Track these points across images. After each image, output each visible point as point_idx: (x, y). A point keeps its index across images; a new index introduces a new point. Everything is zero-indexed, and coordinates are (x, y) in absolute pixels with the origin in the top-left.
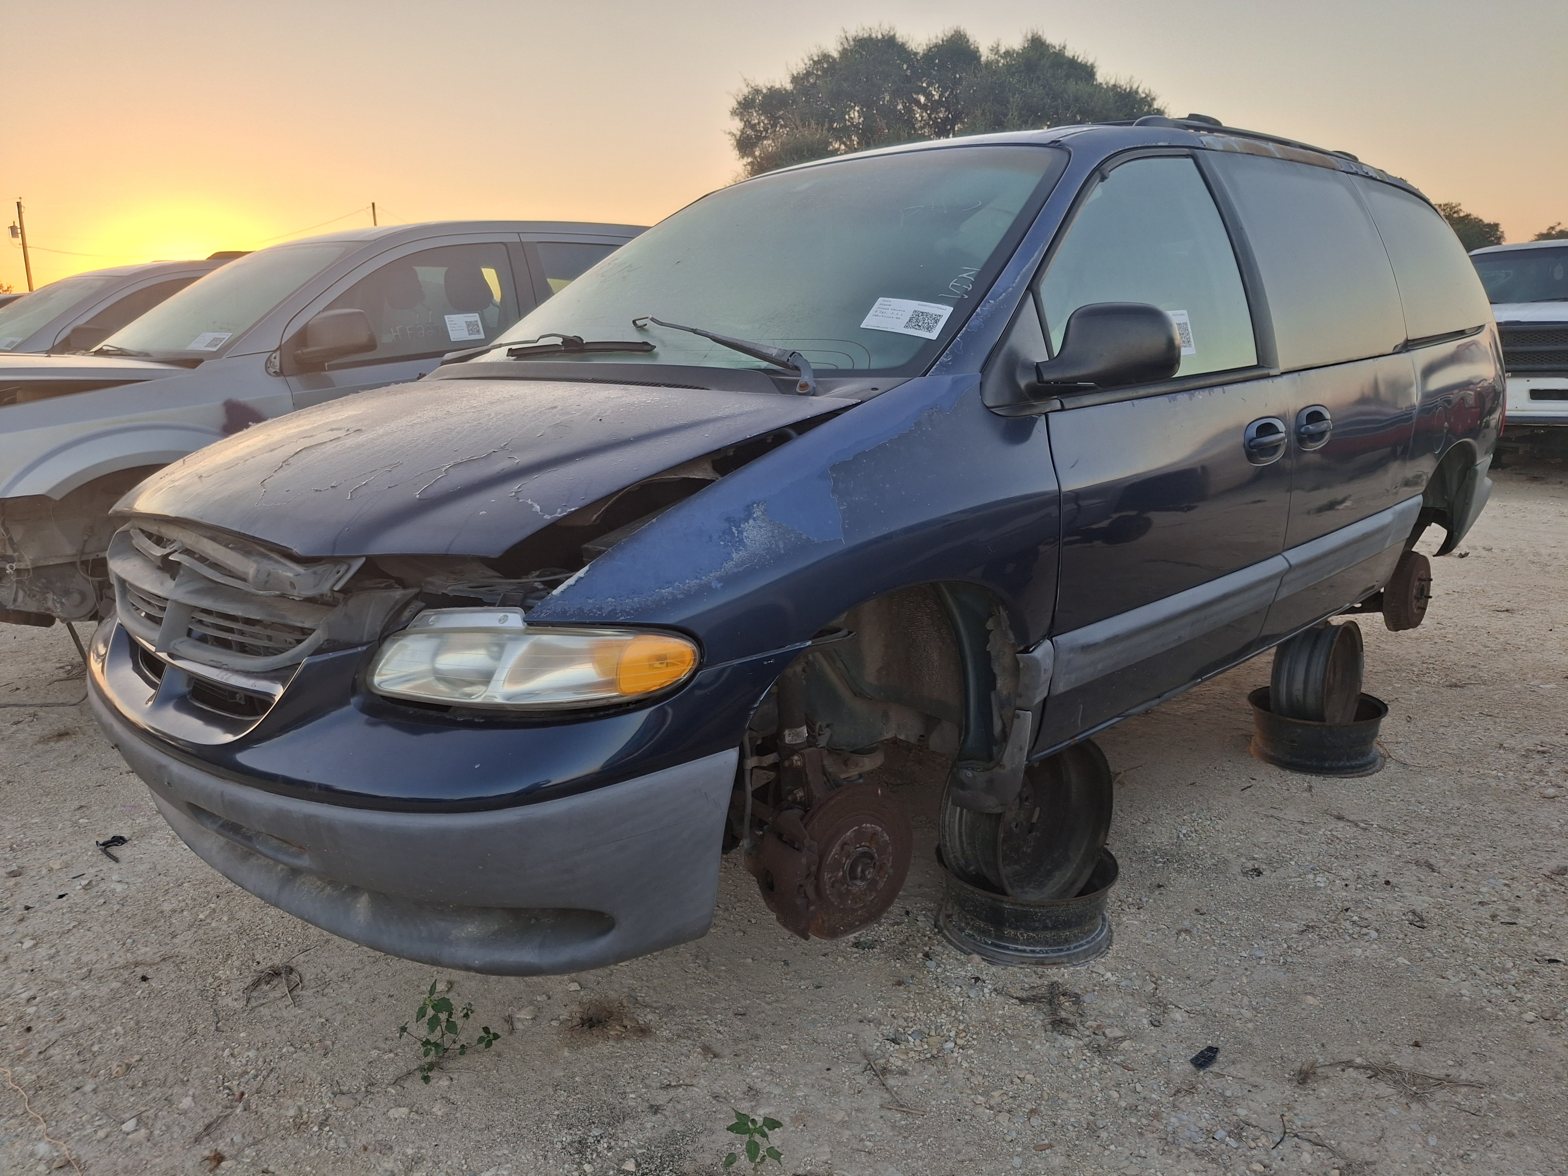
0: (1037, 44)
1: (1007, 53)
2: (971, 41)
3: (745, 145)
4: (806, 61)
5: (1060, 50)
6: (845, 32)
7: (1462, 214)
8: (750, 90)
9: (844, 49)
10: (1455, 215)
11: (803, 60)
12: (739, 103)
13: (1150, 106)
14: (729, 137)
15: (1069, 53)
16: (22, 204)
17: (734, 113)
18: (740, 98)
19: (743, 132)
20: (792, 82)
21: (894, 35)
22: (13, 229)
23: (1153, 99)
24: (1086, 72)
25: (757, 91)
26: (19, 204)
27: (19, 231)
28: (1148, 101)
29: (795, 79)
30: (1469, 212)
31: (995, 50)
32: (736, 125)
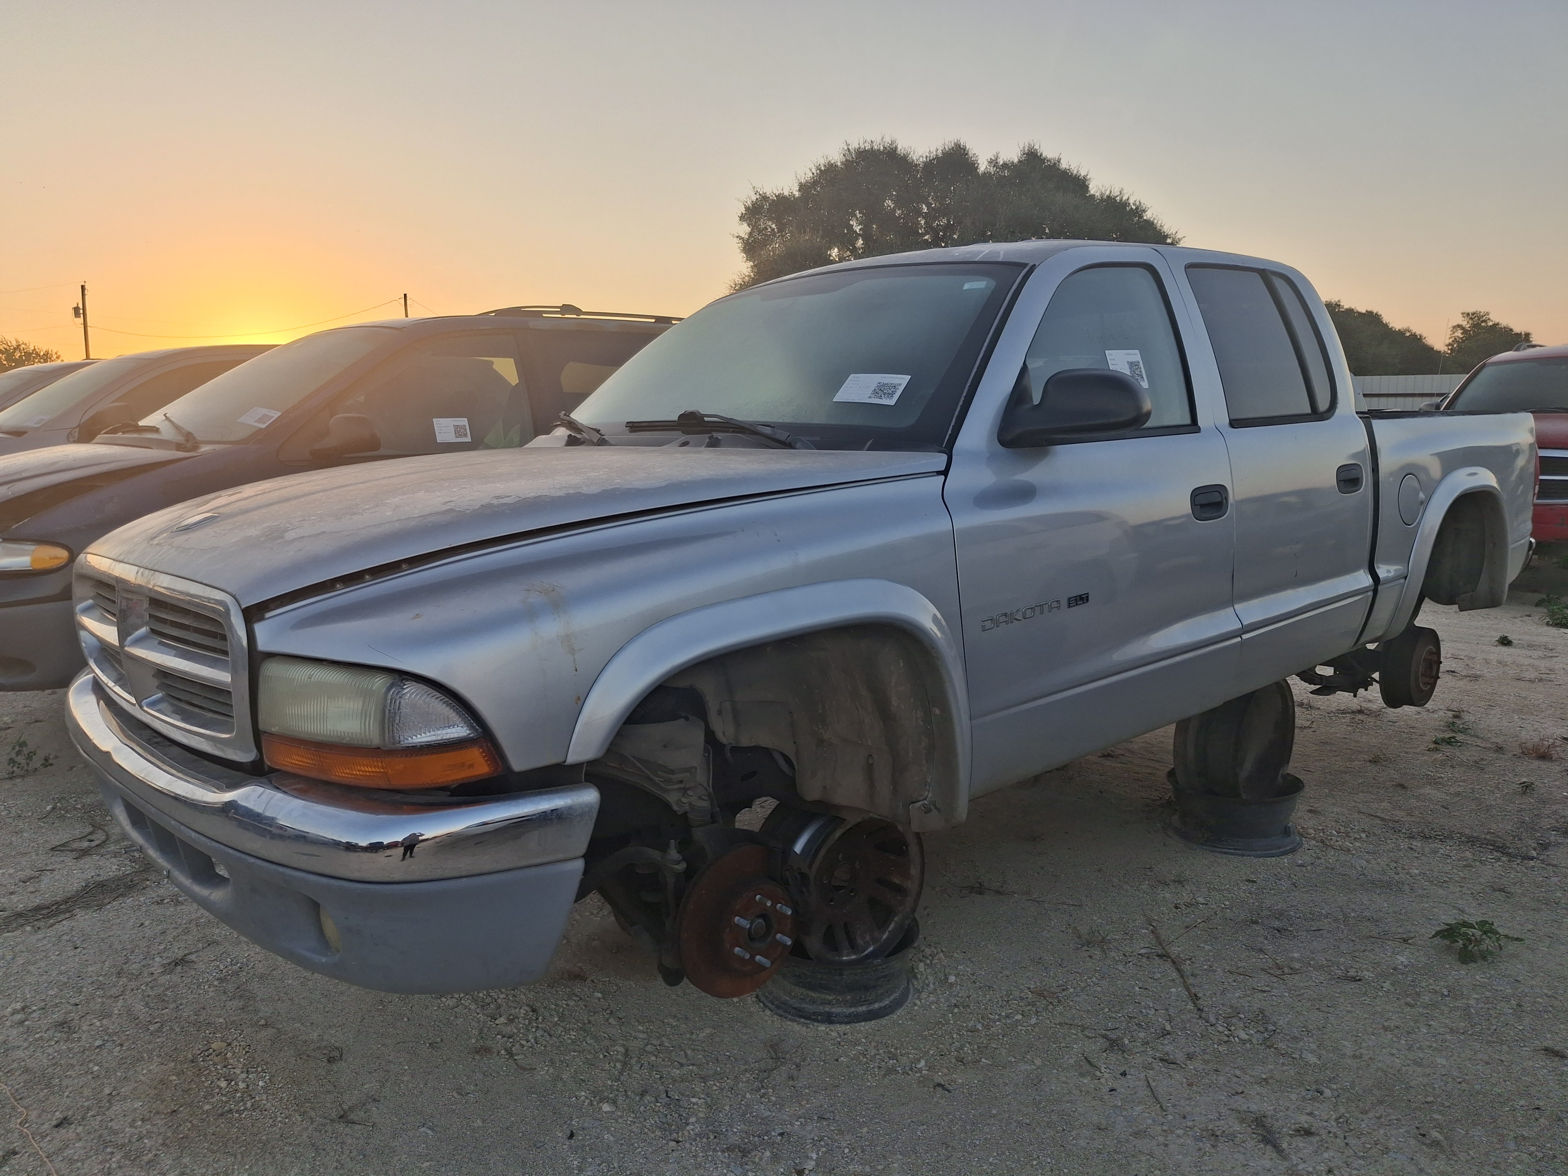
0: (1032, 157)
1: (1005, 165)
2: (971, 154)
3: (751, 247)
4: (814, 171)
5: (1055, 163)
6: (848, 145)
7: (1490, 324)
8: (758, 197)
9: (847, 160)
10: (1483, 324)
11: (810, 170)
12: (747, 209)
13: (1141, 217)
14: (737, 240)
15: (1064, 165)
16: (86, 287)
17: (742, 218)
18: (749, 204)
19: (750, 234)
20: (799, 190)
21: (896, 148)
22: (76, 310)
23: (1144, 211)
24: (1079, 184)
25: (764, 198)
26: (83, 287)
27: (81, 311)
28: (1138, 212)
29: (802, 187)
30: (1497, 322)
31: (993, 162)
32: (744, 229)
